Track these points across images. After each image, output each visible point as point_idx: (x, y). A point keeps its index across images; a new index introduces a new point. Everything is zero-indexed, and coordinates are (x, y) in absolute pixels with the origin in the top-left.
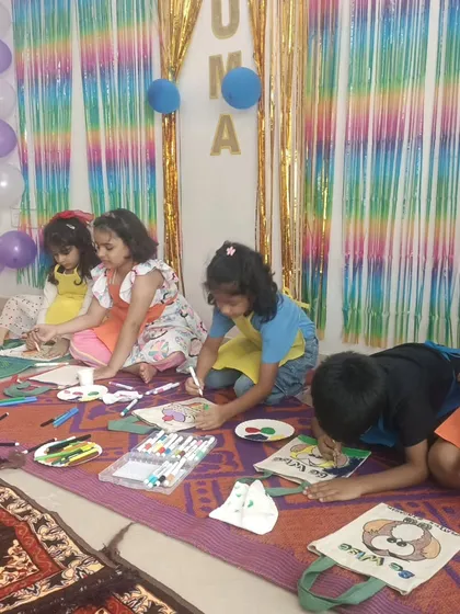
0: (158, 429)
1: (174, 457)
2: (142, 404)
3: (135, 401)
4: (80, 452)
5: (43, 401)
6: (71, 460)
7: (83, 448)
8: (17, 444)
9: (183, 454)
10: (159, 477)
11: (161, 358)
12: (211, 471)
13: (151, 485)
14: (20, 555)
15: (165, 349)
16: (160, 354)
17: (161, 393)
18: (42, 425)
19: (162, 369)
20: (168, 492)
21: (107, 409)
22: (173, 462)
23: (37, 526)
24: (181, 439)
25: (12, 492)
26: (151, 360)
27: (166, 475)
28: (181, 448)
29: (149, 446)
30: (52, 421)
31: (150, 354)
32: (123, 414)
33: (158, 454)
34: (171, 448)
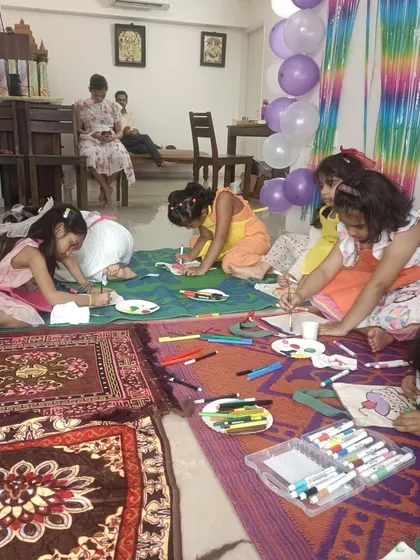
0: (350, 418)
1: (346, 463)
2: (352, 378)
3: (346, 372)
4: (248, 419)
5: (257, 347)
6: (232, 427)
7: (254, 416)
8: (200, 389)
9: (359, 463)
10: (309, 487)
11: (398, 326)
12: (384, 503)
13: (294, 495)
14: (111, 529)
15: (406, 317)
16: (398, 322)
17: (385, 369)
18: (239, 374)
19: (399, 339)
20: (311, 513)
21: (312, 374)
22: (340, 471)
23: (151, 498)
24: (370, 440)
25: (158, 446)
26: (386, 325)
27: (319, 488)
28: (361, 455)
29: (325, 438)
30: (249, 372)
31: (387, 319)
32: (323, 384)
33: (330, 453)
34: (350, 450)
